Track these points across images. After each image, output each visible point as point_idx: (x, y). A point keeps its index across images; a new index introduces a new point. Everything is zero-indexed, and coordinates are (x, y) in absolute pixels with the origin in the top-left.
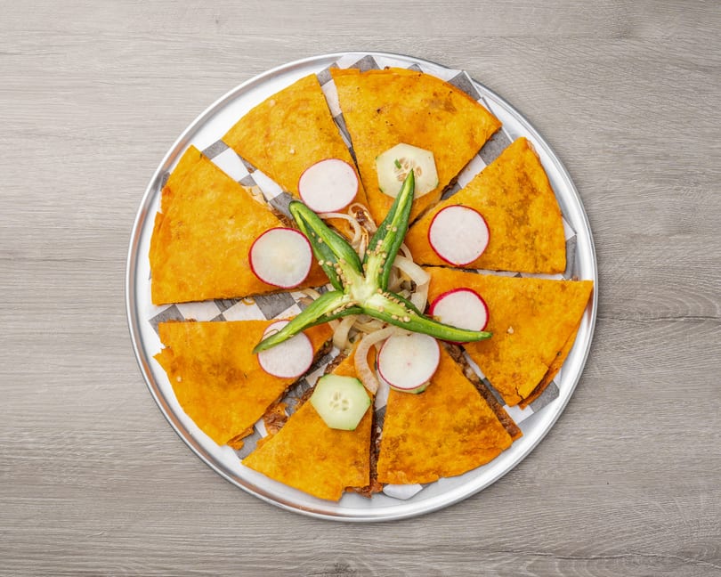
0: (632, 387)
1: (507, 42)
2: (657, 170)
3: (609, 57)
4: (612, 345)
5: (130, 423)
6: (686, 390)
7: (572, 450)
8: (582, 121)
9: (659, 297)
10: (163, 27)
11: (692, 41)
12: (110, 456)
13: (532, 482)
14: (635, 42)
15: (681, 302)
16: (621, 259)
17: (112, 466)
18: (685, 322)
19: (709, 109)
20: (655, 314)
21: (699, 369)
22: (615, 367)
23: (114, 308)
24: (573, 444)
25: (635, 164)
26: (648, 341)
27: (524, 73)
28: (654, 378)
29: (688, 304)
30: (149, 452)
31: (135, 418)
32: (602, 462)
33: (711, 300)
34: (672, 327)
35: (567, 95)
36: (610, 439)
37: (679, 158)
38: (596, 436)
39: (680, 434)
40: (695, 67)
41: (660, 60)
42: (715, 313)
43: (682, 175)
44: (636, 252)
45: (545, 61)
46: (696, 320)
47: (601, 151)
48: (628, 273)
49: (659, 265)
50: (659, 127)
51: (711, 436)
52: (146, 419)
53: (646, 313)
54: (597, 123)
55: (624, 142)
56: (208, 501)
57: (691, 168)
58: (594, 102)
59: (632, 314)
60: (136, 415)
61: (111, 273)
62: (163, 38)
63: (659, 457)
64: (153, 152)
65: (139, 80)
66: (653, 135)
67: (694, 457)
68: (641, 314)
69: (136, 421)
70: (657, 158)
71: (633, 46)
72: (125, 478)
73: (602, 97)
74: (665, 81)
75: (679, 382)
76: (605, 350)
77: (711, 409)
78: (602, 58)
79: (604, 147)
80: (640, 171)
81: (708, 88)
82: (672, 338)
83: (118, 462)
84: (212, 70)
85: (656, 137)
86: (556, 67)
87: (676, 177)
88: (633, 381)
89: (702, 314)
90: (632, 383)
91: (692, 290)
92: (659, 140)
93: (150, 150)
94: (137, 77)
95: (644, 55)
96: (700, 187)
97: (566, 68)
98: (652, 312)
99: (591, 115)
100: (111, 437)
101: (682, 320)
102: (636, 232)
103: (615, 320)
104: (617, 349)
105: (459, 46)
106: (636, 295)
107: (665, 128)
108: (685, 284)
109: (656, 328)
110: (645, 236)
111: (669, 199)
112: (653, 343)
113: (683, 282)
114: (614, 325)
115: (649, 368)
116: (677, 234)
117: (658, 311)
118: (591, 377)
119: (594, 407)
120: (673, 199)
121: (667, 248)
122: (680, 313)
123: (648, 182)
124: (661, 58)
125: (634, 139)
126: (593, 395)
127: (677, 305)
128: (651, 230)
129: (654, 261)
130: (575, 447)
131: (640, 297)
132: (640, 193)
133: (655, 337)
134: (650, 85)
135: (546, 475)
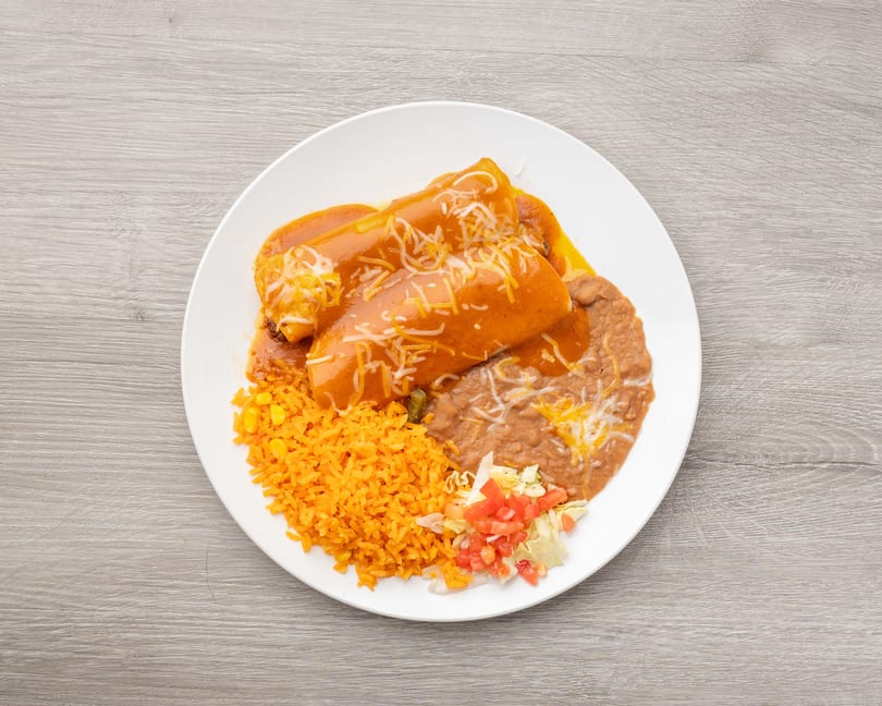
0: (750, 561)
1: (586, 63)
2: (794, 251)
3: (730, 89)
4: (723, 500)
5: (29, 596)
6: (827, 568)
7: (662, 649)
8: (690, 179)
9: (793, 433)
10: (91, 25)
11: (847, 70)
13: (605, 694)
14: (770, 69)
15: (825, 442)
16: (740, 378)
18: (828, 470)
19: (870, 166)
20: (786, 457)
21: (847, 538)
22: (727, 531)
24: (664, 640)
25: (764, 242)
26: (775, 495)
27: (609, 107)
28: (782, 548)
29: (833, 445)
30: (56, 639)
31: (35, 589)
32: (706, 667)
33: (866, 439)
34: (809, 477)
35: (670, 141)
36: (716, 635)
37: (825, 235)
38: (698, 630)
39: (816, 629)
40: (854, 106)
41: (801, 95)
42: (870, 458)
43: (829, 261)
44: (760, 369)
45: (639, 92)
46: (844, 467)
47: (714, 223)
48: (748, 397)
49: (793, 387)
50: (798, 191)
51: (861, 634)
52: (52, 591)
53: (773, 456)
54: (711, 183)
55: (748, 211)
57: (842, 251)
58: (707, 153)
59: (753, 457)
60: (37, 585)
61: (7, 379)
62: (90, 41)
63: (787, 662)
64: (72, 206)
65: (55, 102)
66: (790, 201)
67: (836, 663)
68: (767, 456)
69: (38, 593)
70: (795, 235)
71: (766, 75)
72: (19, 676)
73: (720, 145)
74: (809, 126)
75: (818, 555)
76: (713, 507)
77: (861, 594)
78: (720, 90)
79: (720, 218)
80: (770, 252)
81: (868, 137)
82: (809, 492)
83: (10, 652)
84: (162, 90)
85: (794, 205)
86: (655, 100)
87: (820, 261)
88: (752, 552)
89: (852, 458)
90: (750, 555)
91: (839, 425)
92: (798, 209)
93: (68, 202)
94: (53, 97)
95: (782, 89)
96: (855, 278)
97: (669, 103)
98: (782, 454)
99: (703, 171)
101: (824, 466)
102: (764, 340)
103: (729, 465)
104: (731, 505)
105: (518, 67)
106: (759, 430)
107: (807, 193)
108: (829, 416)
109: (786, 477)
110: (775, 346)
111: (810, 294)
112: (781, 499)
113: (827, 412)
114: (728, 472)
115: (775, 534)
116: (820, 343)
117: (790, 453)
118: (692, 545)
119: (696, 588)
120: (816, 295)
121: (806, 364)
122: (821, 456)
123: (780, 268)
124: (803, 91)
125: (764, 207)
126: (695, 571)
127: (818, 445)
128: (782, 337)
129: (786, 382)
130: (667, 645)
131: (765, 433)
132: (769, 285)
133: (785, 490)
134: (788, 131)
135: (624, 685)
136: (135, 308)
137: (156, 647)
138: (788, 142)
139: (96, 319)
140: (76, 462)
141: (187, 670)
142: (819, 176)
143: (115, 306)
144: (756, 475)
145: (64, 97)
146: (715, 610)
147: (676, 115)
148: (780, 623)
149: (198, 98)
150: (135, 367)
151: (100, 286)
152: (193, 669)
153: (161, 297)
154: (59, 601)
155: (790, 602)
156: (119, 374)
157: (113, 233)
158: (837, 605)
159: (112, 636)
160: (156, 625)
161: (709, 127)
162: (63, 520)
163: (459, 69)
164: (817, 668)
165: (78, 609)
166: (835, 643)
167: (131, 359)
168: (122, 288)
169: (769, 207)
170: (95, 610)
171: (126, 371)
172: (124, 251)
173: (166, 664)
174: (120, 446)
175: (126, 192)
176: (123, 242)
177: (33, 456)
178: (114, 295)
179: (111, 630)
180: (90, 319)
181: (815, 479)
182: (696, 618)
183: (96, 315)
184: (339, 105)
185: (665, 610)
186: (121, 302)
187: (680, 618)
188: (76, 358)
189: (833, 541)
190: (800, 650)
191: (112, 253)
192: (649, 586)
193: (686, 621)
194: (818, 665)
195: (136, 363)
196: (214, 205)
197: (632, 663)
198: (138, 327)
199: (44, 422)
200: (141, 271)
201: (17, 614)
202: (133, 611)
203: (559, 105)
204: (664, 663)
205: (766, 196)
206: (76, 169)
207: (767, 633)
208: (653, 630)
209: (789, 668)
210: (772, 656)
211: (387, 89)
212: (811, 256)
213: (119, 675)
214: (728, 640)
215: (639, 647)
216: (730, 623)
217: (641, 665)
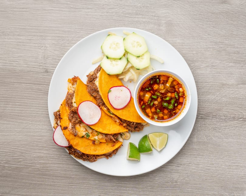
0: (219, 146)
2: (234, 58)
3: (217, 11)
4: (212, 128)
5: (13, 149)
6: (241, 148)
8: (205, 37)
9: (232, 110)
12: (4, 163)
13: (176, 182)
14: (228, 5)
15: (241, 112)
16: (218, 94)
17: (4, 167)
18: (242, 120)
20: (230, 116)
22: (213, 137)
23: (9, 102)
24: (194, 168)
25: (226, 55)
27: (182, 15)
28: (228, 142)
29: (244, 113)
30: (20, 162)
31: (15, 148)
32: (206, 176)
34: (237, 122)
35: (199, 25)
36: (209, 166)
37: (243, 53)
38: (203, 165)
39: (237, 166)
41: (238, 13)
43: (244, 61)
44: (224, 91)
45: (191, 11)
47: (211, 49)
48: (220, 99)
49: (233, 97)
50: (236, 41)
52: (19, 148)
53: (226, 116)
54: (211, 38)
55: (221, 46)
56: (43, 183)
58: (210, 29)
59: (221, 116)
60: (15, 146)
61: (8, 88)
63: (229, 175)
64: (28, 39)
65: (24, 10)
66: (233, 44)
67: (243, 176)
69: (16, 149)
70: (235, 53)
71: (227, 7)
72: (9, 172)
73: (214, 27)
74: (240, 22)
75: (239, 145)
76: (209, 130)
78: (214, 11)
79: (213, 48)
80: (227, 58)
82: (237, 127)
83: (7, 165)
86: (195, 14)
87: (242, 61)
88: (220, 143)
90: (219, 144)
92: (236, 46)
93: (27, 38)
95: (232, 11)
97: (199, 14)
98: (229, 116)
99: (209, 34)
100: (4, 155)
101: (241, 119)
102: (225, 83)
103: (214, 118)
104: (214, 130)
105: (156, 3)
106: (223, 109)
107: (239, 41)
108: (243, 105)
109: (230, 122)
110: (228, 85)
111: (238, 70)
112: (228, 128)
113: (242, 104)
114: (213, 120)
115: (226, 138)
116: (241, 84)
117: (232, 116)
118: (202, 141)
119: (203, 153)
120: (240, 70)
121: (237, 90)
122: (240, 117)
123: (230, 63)
124: (238, 12)
125: (226, 45)
126: (203, 148)
127: (240, 113)
128: (230, 82)
129: (231, 95)
130: (194, 169)
131: (225, 109)
132: (227, 67)
133: (230, 126)
134: (234, 23)
135: (182, 180)
136: (45, 69)
137: (49, 165)
138: (233, 27)
139: (34, 72)
140: (27, 112)
141: (57, 172)
142: (242, 37)
143: (40, 68)
144: (221, 121)
145: (26, 8)
146: (208, 159)
147: (201, 18)
148: (227, 163)
149: (65, 10)
150: (44, 86)
151: (35, 62)
152: (59, 171)
153: (53, 66)
154: (22, 151)
155: (230, 158)
156: (40, 87)
157: (39, 47)
158: (244, 159)
159: (36, 161)
160: (48, 159)
161: (211, 22)
162: (23, 128)
163: (139, 3)
164: (237, 177)
165: (27, 153)
166: (243, 170)
167: (43, 83)
168: (41, 63)
169: (227, 45)
170: (31, 154)
171: (42, 87)
172: (43, 53)
173: (51, 170)
174: (40, 108)
175: (43, 36)
176: (42, 50)
177: (15, 110)
178: (39, 65)
179: (36, 160)
180: (32, 71)
181: (238, 123)
182: (203, 161)
183: (34, 71)
184: (105, 13)
185: (194, 159)
186: (41, 67)
187: (198, 161)
188: (28, 83)
189: (243, 141)
190: (233, 172)
191: (39, 53)
192: (189, 152)
193: (200, 162)
194: (237, 176)
195: (45, 84)
196: (68, 40)
197: (184, 174)
198: (45, 74)
199: (18, 100)
200: (47, 58)
201: (10, 154)
202: (42, 155)
203: (167, 14)
204: (194, 174)
205: (227, 42)
206: (29, 29)
207: (223, 166)
208: (190, 165)
209: (229, 177)
210: (225, 173)
211: (119, 9)
212: (239, 59)
213: (38, 172)
214: (212, 168)
215: (186, 169)
216: (213, 163)
217: (187, 174)
